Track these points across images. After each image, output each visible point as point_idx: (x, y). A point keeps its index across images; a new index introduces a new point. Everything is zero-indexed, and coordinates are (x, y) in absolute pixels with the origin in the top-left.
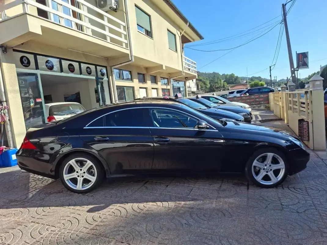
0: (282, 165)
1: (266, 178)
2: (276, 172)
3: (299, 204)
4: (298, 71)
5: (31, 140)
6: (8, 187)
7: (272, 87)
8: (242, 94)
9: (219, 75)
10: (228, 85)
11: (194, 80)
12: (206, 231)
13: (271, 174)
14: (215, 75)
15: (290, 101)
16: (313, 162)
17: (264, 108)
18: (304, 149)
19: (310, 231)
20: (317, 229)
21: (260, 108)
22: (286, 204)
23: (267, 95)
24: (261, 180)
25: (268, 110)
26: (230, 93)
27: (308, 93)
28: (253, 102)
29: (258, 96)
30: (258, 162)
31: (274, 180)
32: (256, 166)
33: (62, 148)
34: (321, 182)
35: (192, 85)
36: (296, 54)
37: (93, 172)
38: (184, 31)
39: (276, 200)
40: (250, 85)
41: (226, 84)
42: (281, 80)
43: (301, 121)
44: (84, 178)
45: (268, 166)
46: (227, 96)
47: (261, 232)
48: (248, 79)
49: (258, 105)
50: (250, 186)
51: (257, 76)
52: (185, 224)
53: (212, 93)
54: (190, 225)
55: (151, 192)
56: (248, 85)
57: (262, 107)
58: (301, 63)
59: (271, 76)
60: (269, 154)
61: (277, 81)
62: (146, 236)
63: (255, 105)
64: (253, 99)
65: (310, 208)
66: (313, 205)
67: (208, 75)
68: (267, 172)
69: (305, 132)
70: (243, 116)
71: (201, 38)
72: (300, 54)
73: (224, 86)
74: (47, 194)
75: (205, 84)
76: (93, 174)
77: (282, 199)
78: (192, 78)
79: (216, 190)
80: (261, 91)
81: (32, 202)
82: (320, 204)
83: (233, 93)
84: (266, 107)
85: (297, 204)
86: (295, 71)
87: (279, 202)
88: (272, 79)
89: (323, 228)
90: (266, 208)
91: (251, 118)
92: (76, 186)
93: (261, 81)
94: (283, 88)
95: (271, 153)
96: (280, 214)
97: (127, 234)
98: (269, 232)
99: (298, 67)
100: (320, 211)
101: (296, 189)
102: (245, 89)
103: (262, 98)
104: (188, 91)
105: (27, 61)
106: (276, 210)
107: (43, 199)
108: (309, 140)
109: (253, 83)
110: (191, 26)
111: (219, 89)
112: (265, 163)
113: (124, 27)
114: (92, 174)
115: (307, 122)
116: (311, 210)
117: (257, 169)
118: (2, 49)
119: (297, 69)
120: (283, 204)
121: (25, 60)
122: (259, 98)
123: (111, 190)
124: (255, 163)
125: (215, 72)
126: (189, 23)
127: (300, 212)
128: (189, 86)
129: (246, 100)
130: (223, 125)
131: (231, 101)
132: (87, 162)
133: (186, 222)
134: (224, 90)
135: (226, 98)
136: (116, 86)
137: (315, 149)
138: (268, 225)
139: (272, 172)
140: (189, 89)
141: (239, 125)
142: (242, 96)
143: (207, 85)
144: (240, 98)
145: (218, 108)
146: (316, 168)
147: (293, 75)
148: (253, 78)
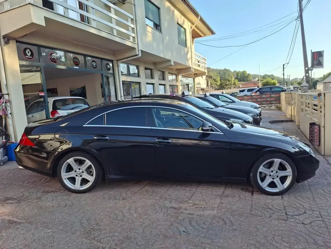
0: (289, 171)
1: (272, 185)
2: (283, 179)
3: (305, 214)
4: (312, 71)
5: (29, 137)
6: (5, 183)
7: (284, 86)
8: (253, 93)
9: (231, 71)
10: (239, 83)
11: (203, 77)
12: (205, 240)
13: (277, 181)
14: (226, 71)
15: (302, 102)
16: (323, 168)
17: (275, 108)
18: (314, 155)
19: (315, 245)
20: (323, 244)
21: (271, 108)
22: (292, 214)
23: (279, 95)
24: (267, 187)
25: (279, 110)
26: (241, 91)
27: (321, 95)
28: (264, 101)
29: (269, 96)
30: (264, 168)
31: (280, 187)
32: (262, 172)
33: (61, 146)
34: (329, 191)
35: (202, 82)
36: (311, 52)
37: (92, 172)
38: (195, 25)
39: (281, 209)
40: (262, 83)
41: (236, 81)
42: (294, 79)
43: (312, 125)
44: (82, 177)
45: (274, 172)
46: (237, 94)
47: (262, 244)
48: (260, 77)
49: (269, 105)
50: (254, 193)
51: (269, 74)
52: (184, 231)
53: (221, 91)
54: (188, 234)
55: (151, 195)
56: (260, 84)
57: (273, 107)
58: (316, 62)
59: (283, 74)
60: (276, 160)
61: (290, 80)
62: (141, 244)
63: (266, 104)
64: (264, 98)
65: (316, 220)
66: (320, 216)
67: (219, 72)
68: (273, 179)
69: (316, 136)
70: (252, 117)
71: (212, 33)
72: (315, 53)
73: (234, 84)
74: (44, 192)
75: (215, 80)
76: (92, 174)
77: (287, 208)
78: (201, 74)
79: (219, 196)
80: (273, 90)
81: (28, 200)
82: (327, 215)
83: (243, 91)
84: (277, 107)
85: (303, 214)
86: (309, 70)
87: (284, 211)
88: (285, 78)
89: (329, 243)
90: (270, 218)
91: (260, 119)
92: (74, 185)
93: (273, 79)
94: (296, 89)
95: (279, 159)
96: (284, 225)
97: (122, 241)
98: (271, 244)
99: (313, 66)
100: (327, 223)
101: (302, 198)
102: (256, 88)
103: (273, 97)
104: (197, 88)
105: (30, 53)
106: (280, 220)
107: (40, 198)
108: (319, 145)
109: (265, 81)
110: (202, 20)
111: (230, 86)
112: (272, 169)
113: (132, 19)
114: (90, 173)
115: (318, 126)
116: (317, 221)
117: (263, 175)
118: (5, 40)
119: (312, 68)
120: (288, 213)
121: (28, 52)
122: (270, 97)
123: (110, 191)
124: (261, 169)
125: (226, 68)
126: (200, 17)
127: (306, 223)
128: (199, 83)
129: (256, 99)
130: (229, 127)
131: (241, 100)
132: (85, 161)
133: (185, 229)
134: (235, 87)
135: (235, 96)
136: (122, 81)
137: (325, 154)
138: (271, 237)
139: (278, 179)
140: (198, 86)
141: (246, 127)
142: (253, 94)
143: (217, 81)
144: (251, 97)
145: (227, 108)
146: (325, 175)
147: (307, 75)
148: (265, 76)
